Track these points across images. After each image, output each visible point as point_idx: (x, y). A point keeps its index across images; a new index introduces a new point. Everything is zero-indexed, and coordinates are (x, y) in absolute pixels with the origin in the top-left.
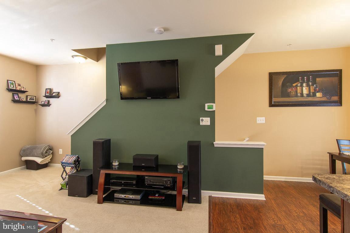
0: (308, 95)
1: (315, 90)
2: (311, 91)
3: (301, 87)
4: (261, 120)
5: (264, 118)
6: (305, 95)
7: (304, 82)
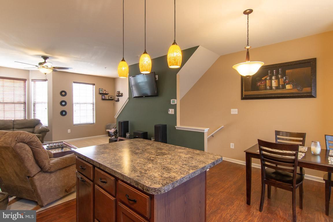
0: (277, 88)
1: (284, 82)
2: (281, 84)
3: (270, 81)
4: (234, 111)
5: (237, 109)
6: (274, 88)
7: (273, 75)
